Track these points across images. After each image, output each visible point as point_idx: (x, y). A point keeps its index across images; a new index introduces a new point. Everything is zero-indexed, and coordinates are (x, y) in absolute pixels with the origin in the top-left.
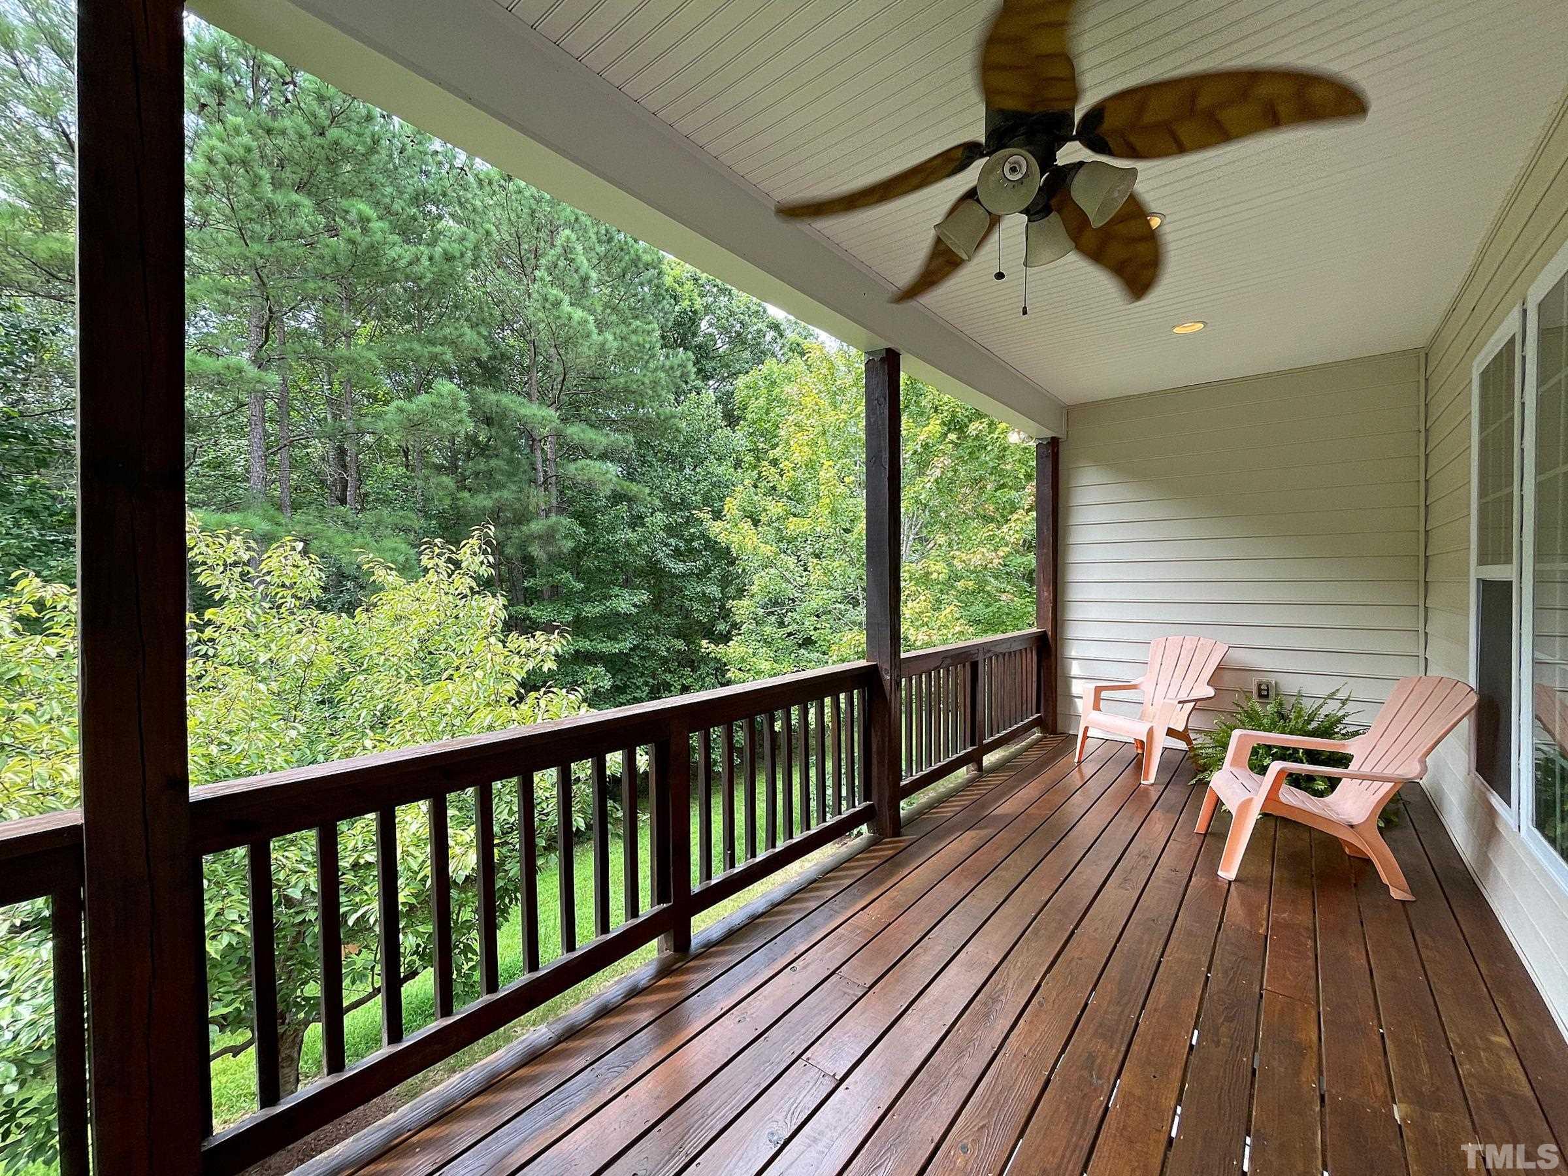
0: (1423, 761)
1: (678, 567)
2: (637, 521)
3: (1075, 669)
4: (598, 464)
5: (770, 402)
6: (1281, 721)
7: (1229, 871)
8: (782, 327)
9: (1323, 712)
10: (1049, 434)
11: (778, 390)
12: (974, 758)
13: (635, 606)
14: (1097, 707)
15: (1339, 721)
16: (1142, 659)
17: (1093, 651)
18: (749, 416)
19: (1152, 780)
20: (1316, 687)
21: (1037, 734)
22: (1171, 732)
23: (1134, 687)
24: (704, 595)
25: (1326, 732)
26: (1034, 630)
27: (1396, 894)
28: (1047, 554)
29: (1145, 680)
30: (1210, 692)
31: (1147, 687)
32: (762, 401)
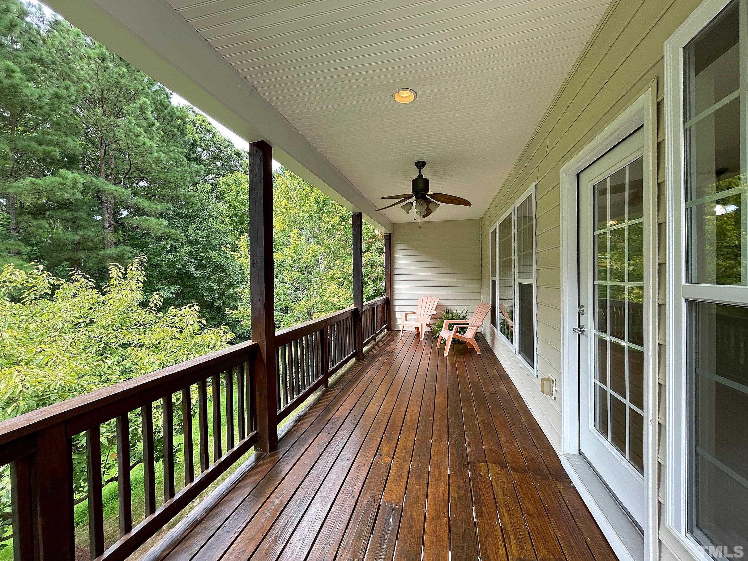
0: (482, 322)
1: (198, 274)
2: (173, 249)
3: (397, 309)
4: (155, 220)
5: (238, 192)
6: (452, 318)
7: (446, 354)
8: (242, 155)
9: (462, 315)
10: (389, 232)
11: (242, 186)
12: (374, 339)
13: (172, 293)
14: (406, 320)
15: (465, 317)
16: (417, 304)
17: (403, 303)
18: (227, 199)
19: (423, 339)
20: (460, 309)
21: (386, 331)
22: (427, 325)
23: (415, 313)
24: (210, 287)
25: (463, 319)
26: (385, 297)
27: (478, 353)
28: (388, 272)
29: (418, 311)
30: (435, 312)
31: (419, 313)
32: (234, 192)
